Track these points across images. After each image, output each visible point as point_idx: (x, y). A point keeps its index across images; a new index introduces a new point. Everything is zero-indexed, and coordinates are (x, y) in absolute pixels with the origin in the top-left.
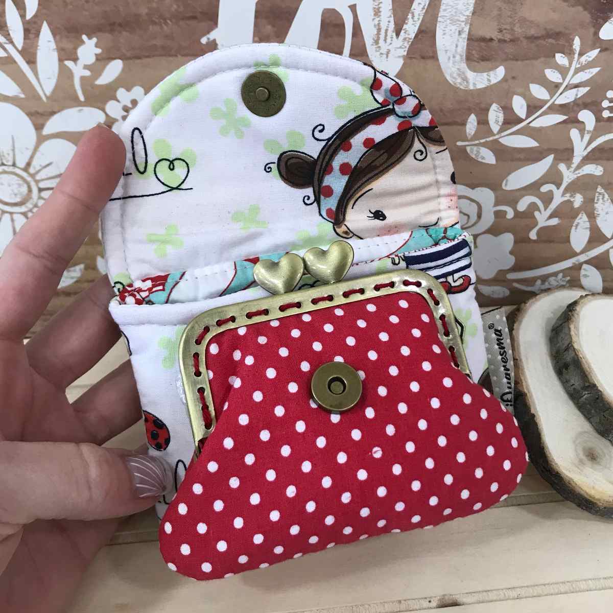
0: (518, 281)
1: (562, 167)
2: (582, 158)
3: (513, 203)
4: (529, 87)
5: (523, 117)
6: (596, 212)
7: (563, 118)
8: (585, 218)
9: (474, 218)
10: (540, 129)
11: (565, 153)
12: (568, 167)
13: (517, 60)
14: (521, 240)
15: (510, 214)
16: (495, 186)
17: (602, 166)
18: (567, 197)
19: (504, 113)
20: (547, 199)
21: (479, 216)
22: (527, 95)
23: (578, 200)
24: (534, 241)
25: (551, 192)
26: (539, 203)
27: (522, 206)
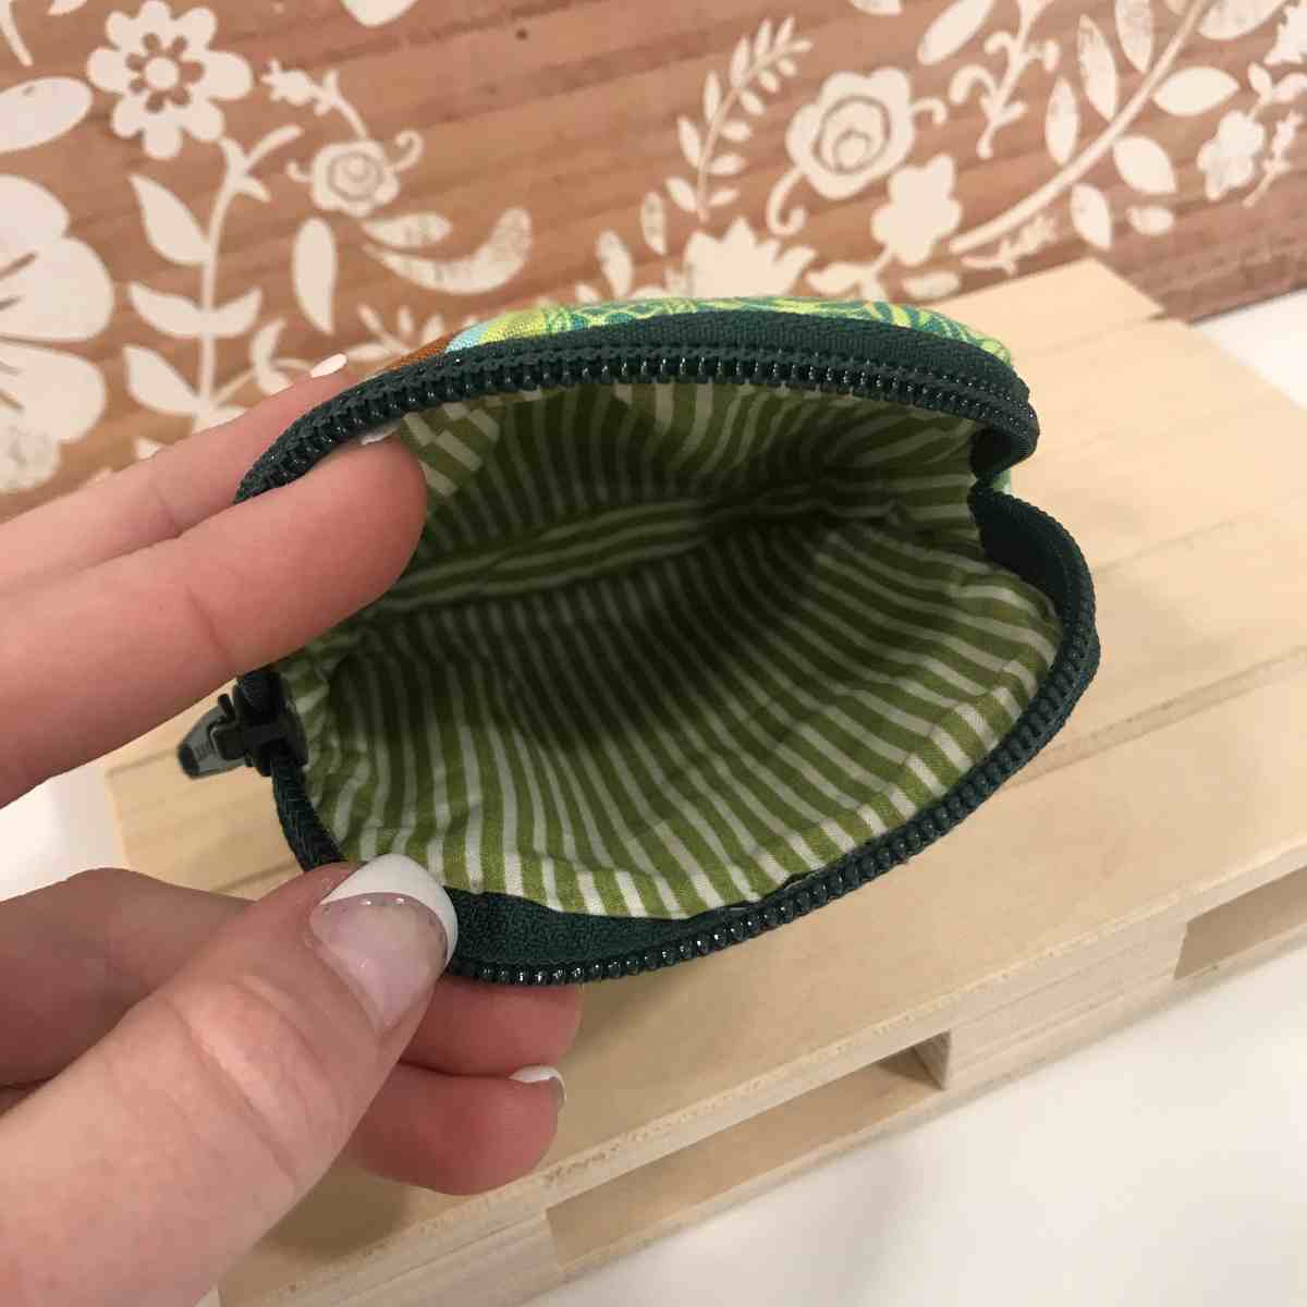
3: (942, 88)
8: (1067, 89)
9: (878, 139)
14: (967, 164)
15: (940, 115)
16: (906, 60)
18: (1033, 53)
20: (999, 65)
21: (887, 131)
23: (1051, 54)
24: (988, 161)
25: (1003, 53)
26: (989, 81)
27: (959, 92)
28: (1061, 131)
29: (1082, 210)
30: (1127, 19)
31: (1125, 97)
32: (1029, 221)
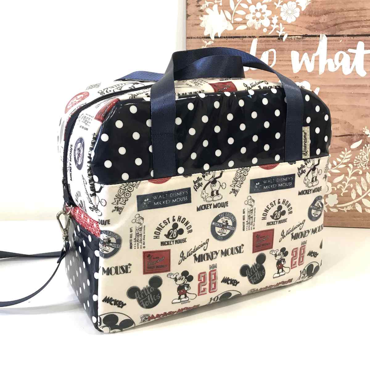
0: (340, 207)
1: (347, 177)
2: (350, 175)
3: (336, 186)
4: (336, 159)
5: (336, 165)
6: (357, 189)
7: (345, 166)
8: (354, 190)
10: (340, 168)
11: (347, 174)
12: (348, 177)
13: (333, 153)
14: (339, 196)
15: (336, 189)
16: (331, 182)
17: (356, 177)
18: (349, 185)
19: (332, 165)
20: (344, 185)
21: (328, 189)
22: (336, 161)
23: (352, 186)
24: (342, 196)
25: (345, 183)
26: (342, 186)
27: (338, 187)
28: (353, 196)
29: (357, 206)
30: (363, 184)
31: (363, 194)
32: (349, 206)
